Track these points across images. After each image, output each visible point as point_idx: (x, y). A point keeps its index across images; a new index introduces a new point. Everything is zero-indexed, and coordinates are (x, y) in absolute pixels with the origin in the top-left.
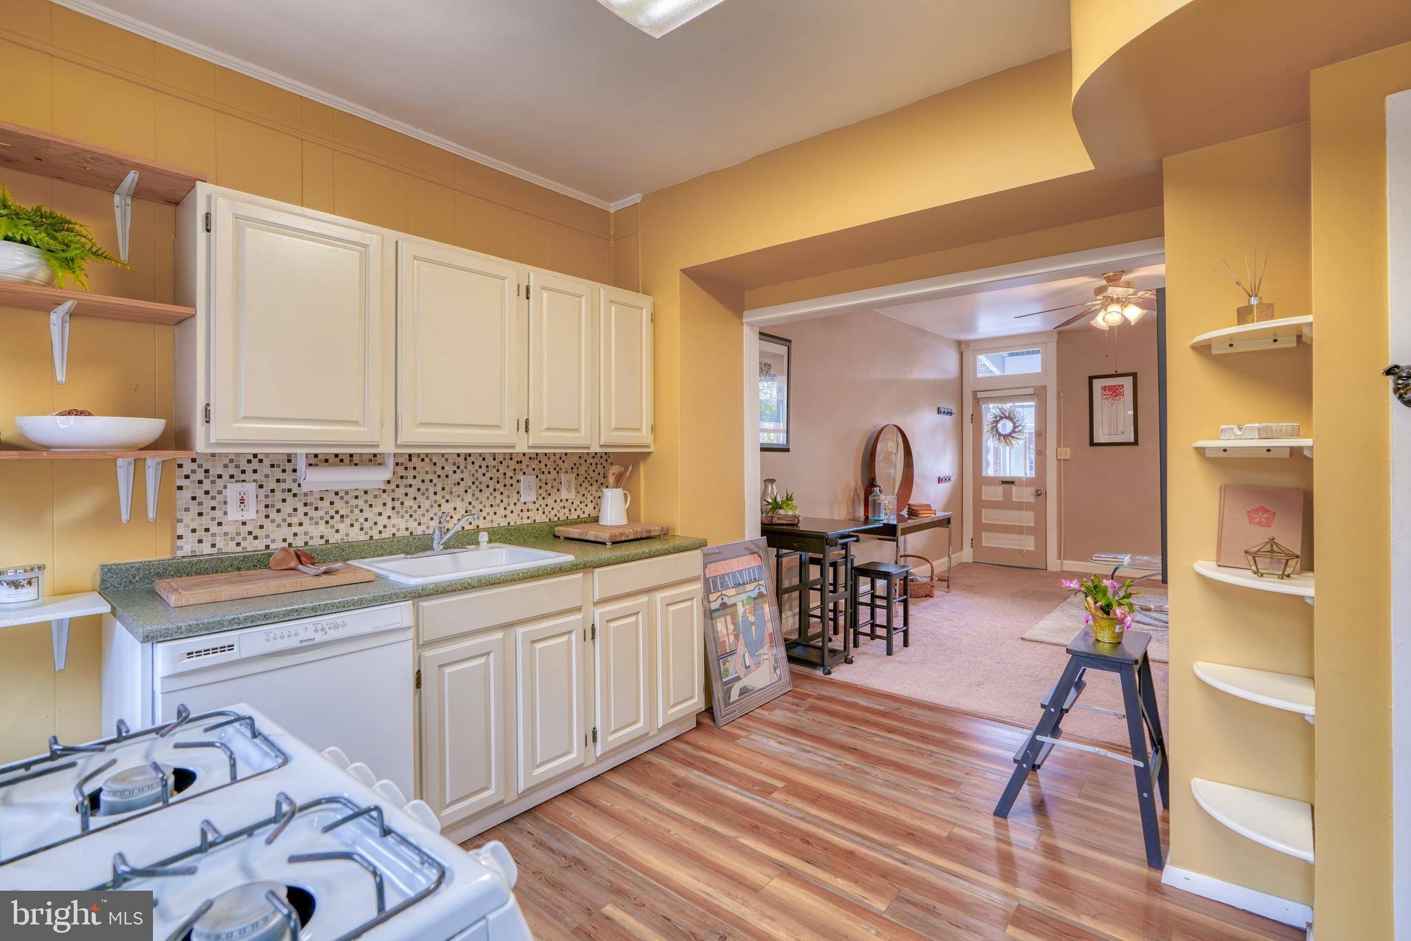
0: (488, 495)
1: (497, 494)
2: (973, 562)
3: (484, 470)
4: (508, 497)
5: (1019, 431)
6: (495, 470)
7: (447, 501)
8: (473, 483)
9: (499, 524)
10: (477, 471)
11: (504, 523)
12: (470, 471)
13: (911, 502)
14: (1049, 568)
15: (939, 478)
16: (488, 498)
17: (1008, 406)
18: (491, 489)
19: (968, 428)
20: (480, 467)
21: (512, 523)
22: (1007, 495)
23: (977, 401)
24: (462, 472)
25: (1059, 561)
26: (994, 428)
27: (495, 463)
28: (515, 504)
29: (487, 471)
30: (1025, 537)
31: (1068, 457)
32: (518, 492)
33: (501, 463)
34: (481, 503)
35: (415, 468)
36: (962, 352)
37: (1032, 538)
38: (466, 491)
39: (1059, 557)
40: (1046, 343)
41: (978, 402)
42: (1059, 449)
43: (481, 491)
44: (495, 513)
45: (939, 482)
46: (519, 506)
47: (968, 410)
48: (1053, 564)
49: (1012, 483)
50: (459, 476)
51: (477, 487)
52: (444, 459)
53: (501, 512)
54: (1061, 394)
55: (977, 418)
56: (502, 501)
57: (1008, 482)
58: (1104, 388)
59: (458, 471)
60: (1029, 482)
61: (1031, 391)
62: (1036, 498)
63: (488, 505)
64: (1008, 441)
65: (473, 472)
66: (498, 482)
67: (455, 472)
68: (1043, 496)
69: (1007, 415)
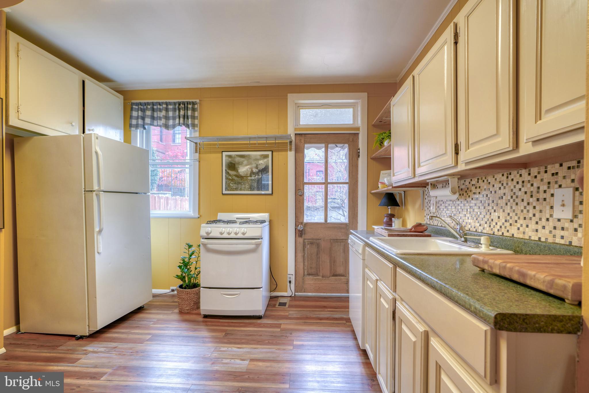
0: (522, 208)
1: (530, 208)
3: (519, 186)
4: (541, 211)
6: (529, 185)
7: (495, 211)
8: (512, 197)
9: (530, 237)
10: (515, 187)
11: (535, 238)
12: (510, 187)
16: (522, 211)
18: (525, 204)
20: (518, 183)
21: (543, 239)
24: (505, 188)
27: (529, 178)
28: (548, 220)
29: (523, 186)
32: (552, 207)
33: (536, 177)
34: (516, 215)
35: (480, 187)
38: (507, 204)
43: (517, 204)
44: (527, 226)
46: (551, 224)
50: (502, 191)
51: (514, 201)
52: (494, 179)
53: (533, 226)
56: (534, 215)
59: (502, 188)
63: (522, 217)
65: (512, 187)
66: (532, 196)
67: (500, 188)
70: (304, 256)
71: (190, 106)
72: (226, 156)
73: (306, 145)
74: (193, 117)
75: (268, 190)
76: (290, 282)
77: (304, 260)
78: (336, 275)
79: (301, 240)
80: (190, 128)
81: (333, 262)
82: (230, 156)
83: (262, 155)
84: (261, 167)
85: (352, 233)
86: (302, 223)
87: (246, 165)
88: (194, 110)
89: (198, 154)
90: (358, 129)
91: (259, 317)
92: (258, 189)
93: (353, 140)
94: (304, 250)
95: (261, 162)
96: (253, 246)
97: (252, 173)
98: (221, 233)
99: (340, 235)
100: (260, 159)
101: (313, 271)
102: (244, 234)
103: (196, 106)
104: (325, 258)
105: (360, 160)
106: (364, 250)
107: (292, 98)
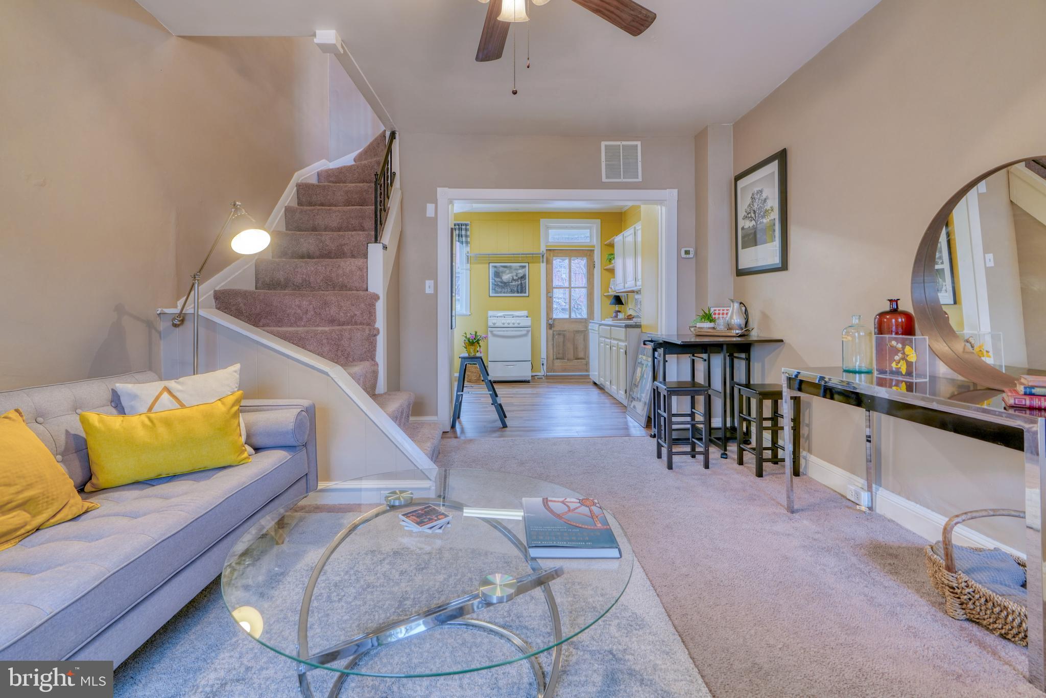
70: (553, 344)
71: (464, 227)
72: (493, 266)
73: (554, 258)
74: (466, 236)
75: (525, 293)
76: (543, 364)
77: (553, 347)
78: (578, 359)
79: (551, 332)
80: (464, 245)
81: (575, 348)
82: (495, 267)
83: (520, 266)
84: (520, 275)
85: (591, 322)
86: (551, 319)
87: (508, 274)
88: (466, 230)
89: (469, 265)
90: (594, 246)
91: (528, 382)
92: (518, 292)
93: (590, 255)
94: (553, 339)
95: (520, 271)
96: (524, 332)
97: (513, 280)
98: (504, 324)
99: (580, 327)
100: (519, 269)
101: (560, 356)
102: (519, 324)
103: (468, 227)
104: (569, 346)
105: (595, 269)
106: (599, 328)
107: (543, 221)
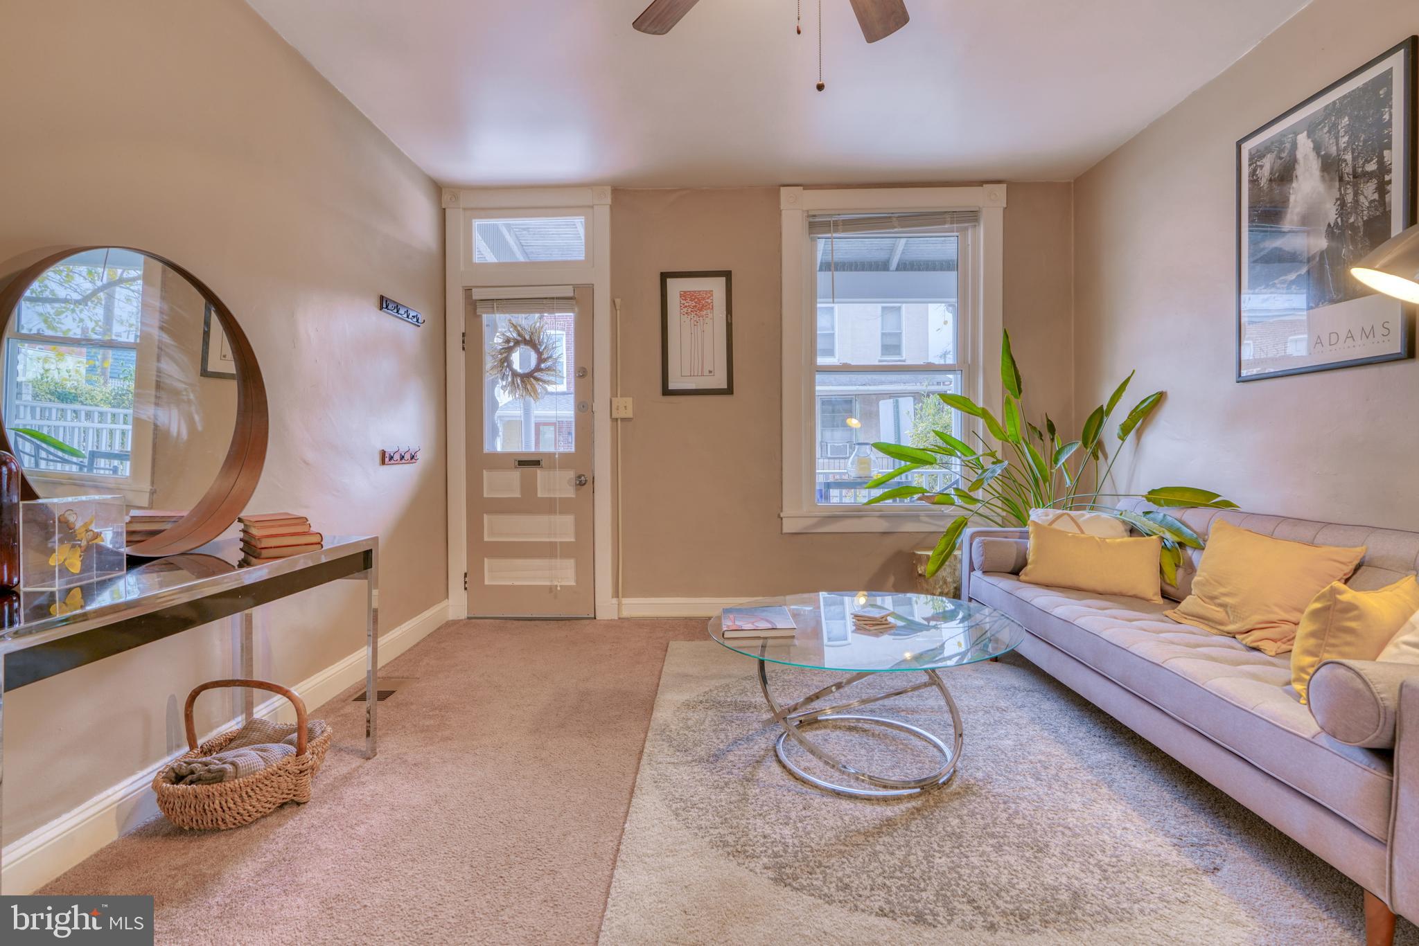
2: (469, 618)
5: (548, 369)
13: (248, 512)
14: (601, 615)
15: (383, 453)
17: (526, 320)
19: (457, 358)
22: (529, 487)
23: (473, 306)
25: (615, 601)
26: (505, 362)
30: (558, 562)
31: (630, 415)
36: (444, 209)
37: (571, 563)
39: (616, 594)
40: (592, 207)
41: (475, 309)
42: (613, 399)
45: (383, 463)
47: (456, 324)
48: (607, 607)
49: (536, 463)
54: (618, 301)
55: (472, 341)
57: (529, 463)
58: (684, 295)
60: (565, 461)
61: (569, 292)
62: (577, 490)
64: (529, 387)
68: (588, 486)
69: (527, 338)
